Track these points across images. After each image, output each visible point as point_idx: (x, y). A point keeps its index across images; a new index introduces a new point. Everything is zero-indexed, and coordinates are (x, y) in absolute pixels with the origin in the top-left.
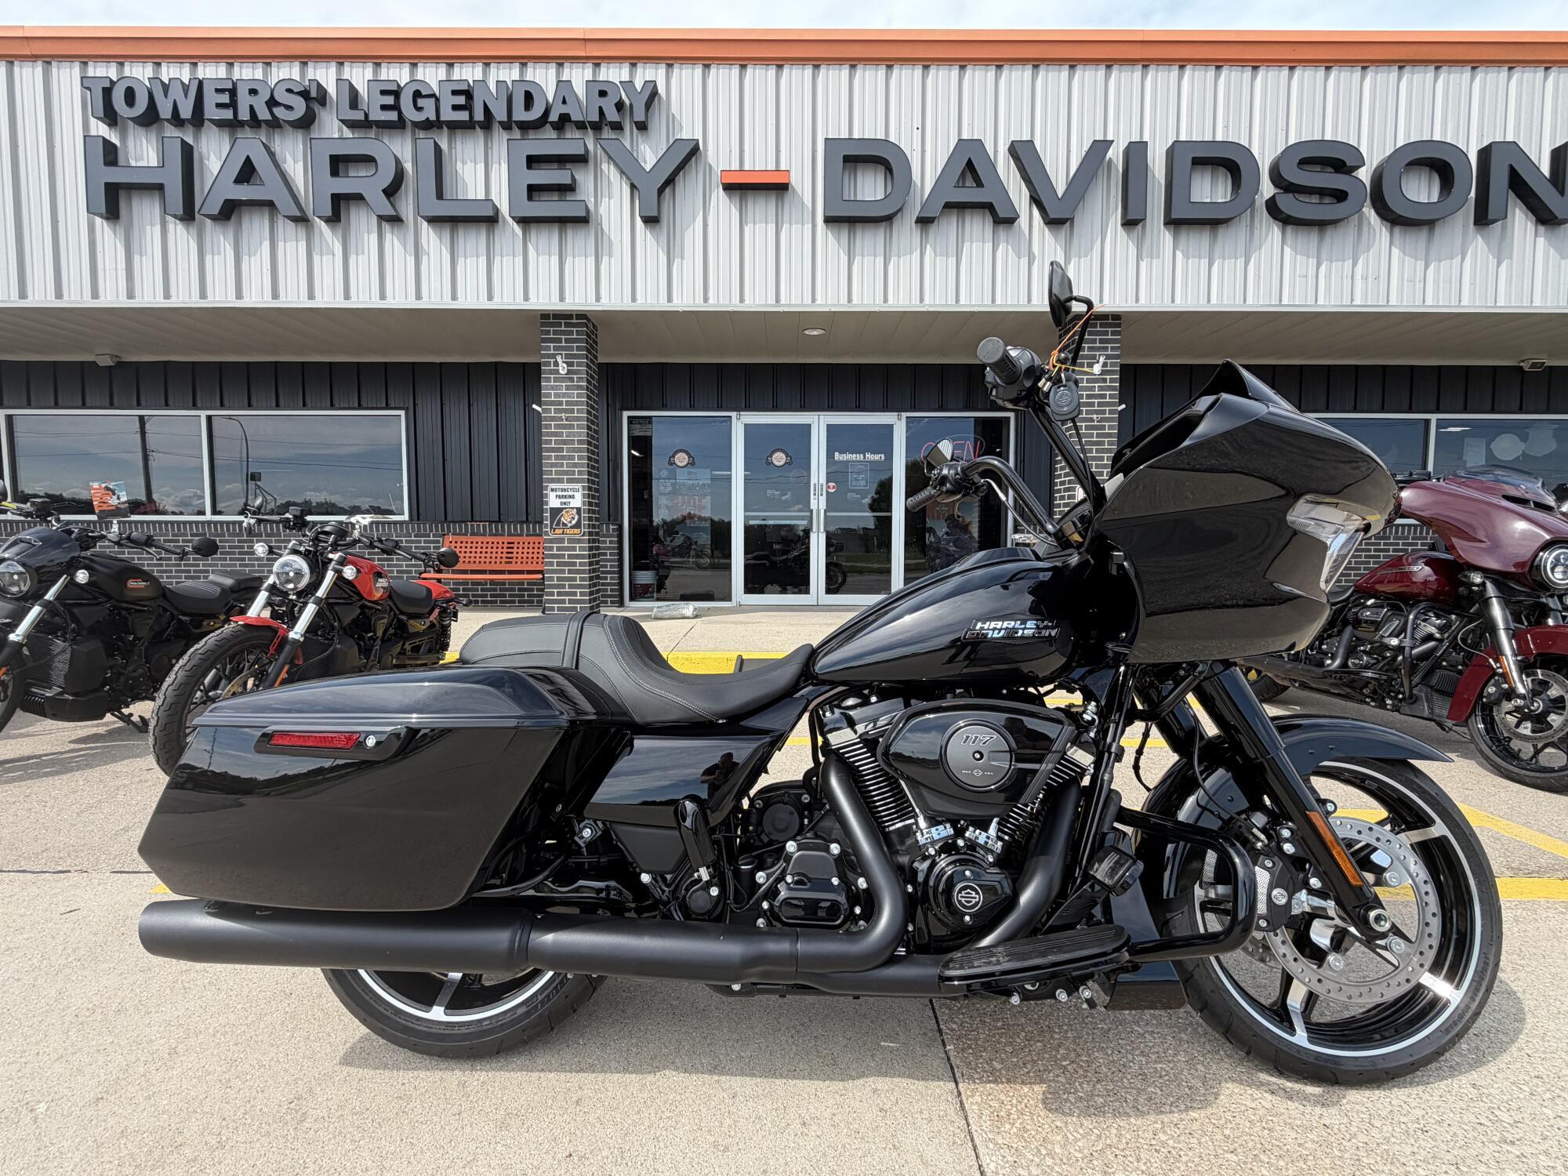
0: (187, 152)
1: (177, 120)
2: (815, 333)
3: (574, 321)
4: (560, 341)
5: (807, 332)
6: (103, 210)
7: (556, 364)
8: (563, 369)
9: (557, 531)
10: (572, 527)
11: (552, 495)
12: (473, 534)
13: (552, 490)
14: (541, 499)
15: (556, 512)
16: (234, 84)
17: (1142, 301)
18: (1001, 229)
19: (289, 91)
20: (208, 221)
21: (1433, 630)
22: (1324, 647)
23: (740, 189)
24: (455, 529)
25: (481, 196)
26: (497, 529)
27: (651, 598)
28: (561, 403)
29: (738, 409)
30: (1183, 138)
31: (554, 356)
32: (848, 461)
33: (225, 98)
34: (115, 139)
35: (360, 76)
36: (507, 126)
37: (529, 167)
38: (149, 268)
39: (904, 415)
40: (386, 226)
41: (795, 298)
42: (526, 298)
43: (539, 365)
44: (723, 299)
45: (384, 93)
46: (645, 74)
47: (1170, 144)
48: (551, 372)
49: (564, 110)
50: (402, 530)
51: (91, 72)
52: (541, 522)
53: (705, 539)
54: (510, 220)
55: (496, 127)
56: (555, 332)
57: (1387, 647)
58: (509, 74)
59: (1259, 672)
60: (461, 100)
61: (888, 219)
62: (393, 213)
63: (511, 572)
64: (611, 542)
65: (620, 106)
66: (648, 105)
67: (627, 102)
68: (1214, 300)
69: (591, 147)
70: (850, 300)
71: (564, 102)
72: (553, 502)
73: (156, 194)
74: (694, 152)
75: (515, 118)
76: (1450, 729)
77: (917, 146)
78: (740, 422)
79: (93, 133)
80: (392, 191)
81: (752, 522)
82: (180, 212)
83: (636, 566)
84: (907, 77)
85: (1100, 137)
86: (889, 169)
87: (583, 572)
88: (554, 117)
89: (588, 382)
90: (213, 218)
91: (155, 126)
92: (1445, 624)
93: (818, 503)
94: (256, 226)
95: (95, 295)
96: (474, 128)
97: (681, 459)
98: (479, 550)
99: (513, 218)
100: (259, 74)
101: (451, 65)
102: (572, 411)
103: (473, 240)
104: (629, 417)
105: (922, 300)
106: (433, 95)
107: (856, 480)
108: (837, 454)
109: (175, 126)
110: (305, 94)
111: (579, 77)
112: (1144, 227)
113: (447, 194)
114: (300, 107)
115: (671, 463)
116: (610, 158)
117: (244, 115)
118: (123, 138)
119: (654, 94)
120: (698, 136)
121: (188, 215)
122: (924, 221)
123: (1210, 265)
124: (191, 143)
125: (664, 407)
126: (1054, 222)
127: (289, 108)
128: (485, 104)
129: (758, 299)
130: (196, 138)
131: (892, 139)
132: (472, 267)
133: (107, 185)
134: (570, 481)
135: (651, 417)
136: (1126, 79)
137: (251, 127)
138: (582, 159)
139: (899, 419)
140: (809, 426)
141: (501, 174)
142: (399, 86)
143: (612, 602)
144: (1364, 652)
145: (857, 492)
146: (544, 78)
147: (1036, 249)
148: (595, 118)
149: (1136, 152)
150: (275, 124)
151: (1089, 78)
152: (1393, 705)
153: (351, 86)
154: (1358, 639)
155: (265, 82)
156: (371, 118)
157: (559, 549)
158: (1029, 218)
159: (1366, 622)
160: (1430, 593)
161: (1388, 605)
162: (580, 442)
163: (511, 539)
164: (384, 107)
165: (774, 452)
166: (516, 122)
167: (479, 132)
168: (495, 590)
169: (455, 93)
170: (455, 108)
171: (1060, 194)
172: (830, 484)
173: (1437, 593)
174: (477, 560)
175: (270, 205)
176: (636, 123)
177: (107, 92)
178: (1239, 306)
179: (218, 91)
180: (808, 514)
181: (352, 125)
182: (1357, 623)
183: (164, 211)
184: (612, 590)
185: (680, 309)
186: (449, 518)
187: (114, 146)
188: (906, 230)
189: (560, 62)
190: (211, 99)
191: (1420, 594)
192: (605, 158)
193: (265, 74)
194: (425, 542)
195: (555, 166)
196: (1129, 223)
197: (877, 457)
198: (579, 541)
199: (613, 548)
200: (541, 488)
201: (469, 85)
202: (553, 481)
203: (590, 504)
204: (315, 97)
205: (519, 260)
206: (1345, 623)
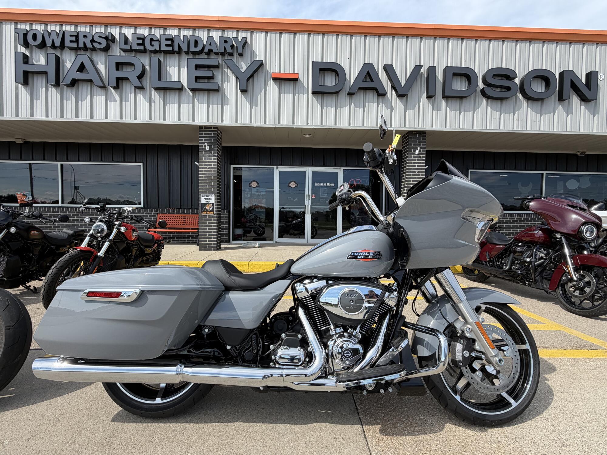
0: (57, 59)
1: (53, 46)
2: (308, 136)
3: (213, 130)
4: (207, 137)
5: (304, 136)
6: (22, 81)
7: (205, 146)
8: (208, 148)
9: (204, 213)
10: (210, 211)
11: (202, 198)
12: (169, 213)
13: (203, 196)
14: (198, 200)
15: (204, 205)
16: (78, 33)
17: (434, 127)
18: (380, 98)
19: (100, 37)
20: (65, 87)
21: (543, 255)
22: (503, 261)
23: (279, 80)
24: (162, 211)
25: (176, 80)
26: (179, 211)
27: (241, 240)
28: (206, 162)
29: (277, 165)
30: (449, 65)
31: (204, 143)
32: (320, 186)
33: (74, 39)
34: (28, 54)
35: (129, 32)
36: (187, 53)
37: (196, 69)
38: (40, 105)
39: (342, 168)
40: (138, 91)
41: (300, 122)
42: (194, 120)
43: (198, 146)
44: (272, 122)
45: (138, 39)
46: (242, 35)
47: (444, 67)
48: (203, 149)
49: (210, 47)
50: (140, 211)
51: (19, 27)
52: (197, 209)
53: (263, 216)
54: (188, 90)
55: (183, 53)
56: (205, 134)
57: (526, 262)
58: (189, 33)
59: (479, 271)
60: (169, 42)
61: (337, 93)
62: (141, 86)
63: (185, 229)
64: (225, 217)
65: (232, 46)
66: (244, 46)
67: (235, 45)
68: (461, 127)
69: (220, 62)
70: (322, 124)
71: (210, 44)
72: (203, 201)
73: (44, 76)
74: (261, 65)
75: (191, 50)
76: (550, 293)
77: (348, 65)
78: (278, 170)
79: (19, 51)
80: (140, 77)
81: (282, 210)
82: (54, 83)
83: (235, 227)
84: (344, 39)
85: (417, 64)
86: (337, 74)
87: (214, 229)
88: (206, 50)
89: (218, 154)
90: (67, 86)
91: (44, 48)
92: (547, 253)
93: (308, 203)
94: (85, 89)
95: (17, 115)
96: (174, 53)
97: (254, 184)
98: (172, 220)
99: (189, 89)
100: (88, 30)
101: (165, 29)
102: (211, 165)
103: (173, 97)
104: (233, 167)
105: (350, 124)
106: (158, 40)
107: (323, 193)
108: (316, 183)
109: (53, 49)
110: (106, 38)
111: (216, 35)
112: (435, 99)
113: (163, 79)
114: (104, 43)
115: (250, 186)
116: (228, 66)
117: (81, 45)
118: (31, 53)
119: (246, 42)
120: (263, 59)
121: (57, 84)
122: (351, 94)
123: (460, 114)
124: (59, 56)
125: (247, 164)
126: (400, 96)
127: (100, 43)
128: (179, 44)
129: (286, 123)
130: (61, 54)
131: (338, 63)
132: (172, 108)
133: (24, 71)
134: (209, 193)
135: (242, 168)
136: (427, 43)
137: (84, 50)
138: (217, 67)
139: (340, 170)
140: (305, 172)
141: (184, 72)
142: (144, 36)
143: (225, 241)
144: (517, 263)
145: (324, 198)
146: (203, 35)
147: (393, 105)
148: (223, 51)
149: (432, 70)
150: (94, 49)
151: (414, 42)
152: (528, 284)
153: (125, 35)
154: (515, 258)
155: (90, 33)
156: (133, 48)
157: (205, 220)
158: (391, 94)
159: (518, 252)
160: (542, 241)
161: (526, 245)
162: (214, 177)
163: (185, 215)
164: (138, 44)
165: (291, 182)
166: (191, 52)
167: (176, 55)
168: (178, 236)
169: (167, 39)
170: (167, 45)
171: (403, 86)
172: (314, 195)
173: (544, 241)
174: (171, 224)
175: (91, 81)
176: (238, 53)
177: (25, 35)
178: (471, 129)
179: (71, 36)
180: (304, 207)
181: (125, 51)
182: (515, 252)
183: (47, 82)
184: (225, 236)
185: (255, 126)
186: (160, 207)
187: (27, 56)
188: (343, 97)
189: (209, 29)
190: (68, 39)
191: (538, 242)
192: (226, 66)
193: (90, 30)
194: (150, 216)
195: (206, 69)
196: (429, 97)
197: (331, 185)
198: (213, 217)
199: (226, 219)
200: (198, 195)
201: (172, 37)
202: (203, 193)
203: (218, 202)
204: (110, 39)
205: (191, 105)
206: (511, 252)
